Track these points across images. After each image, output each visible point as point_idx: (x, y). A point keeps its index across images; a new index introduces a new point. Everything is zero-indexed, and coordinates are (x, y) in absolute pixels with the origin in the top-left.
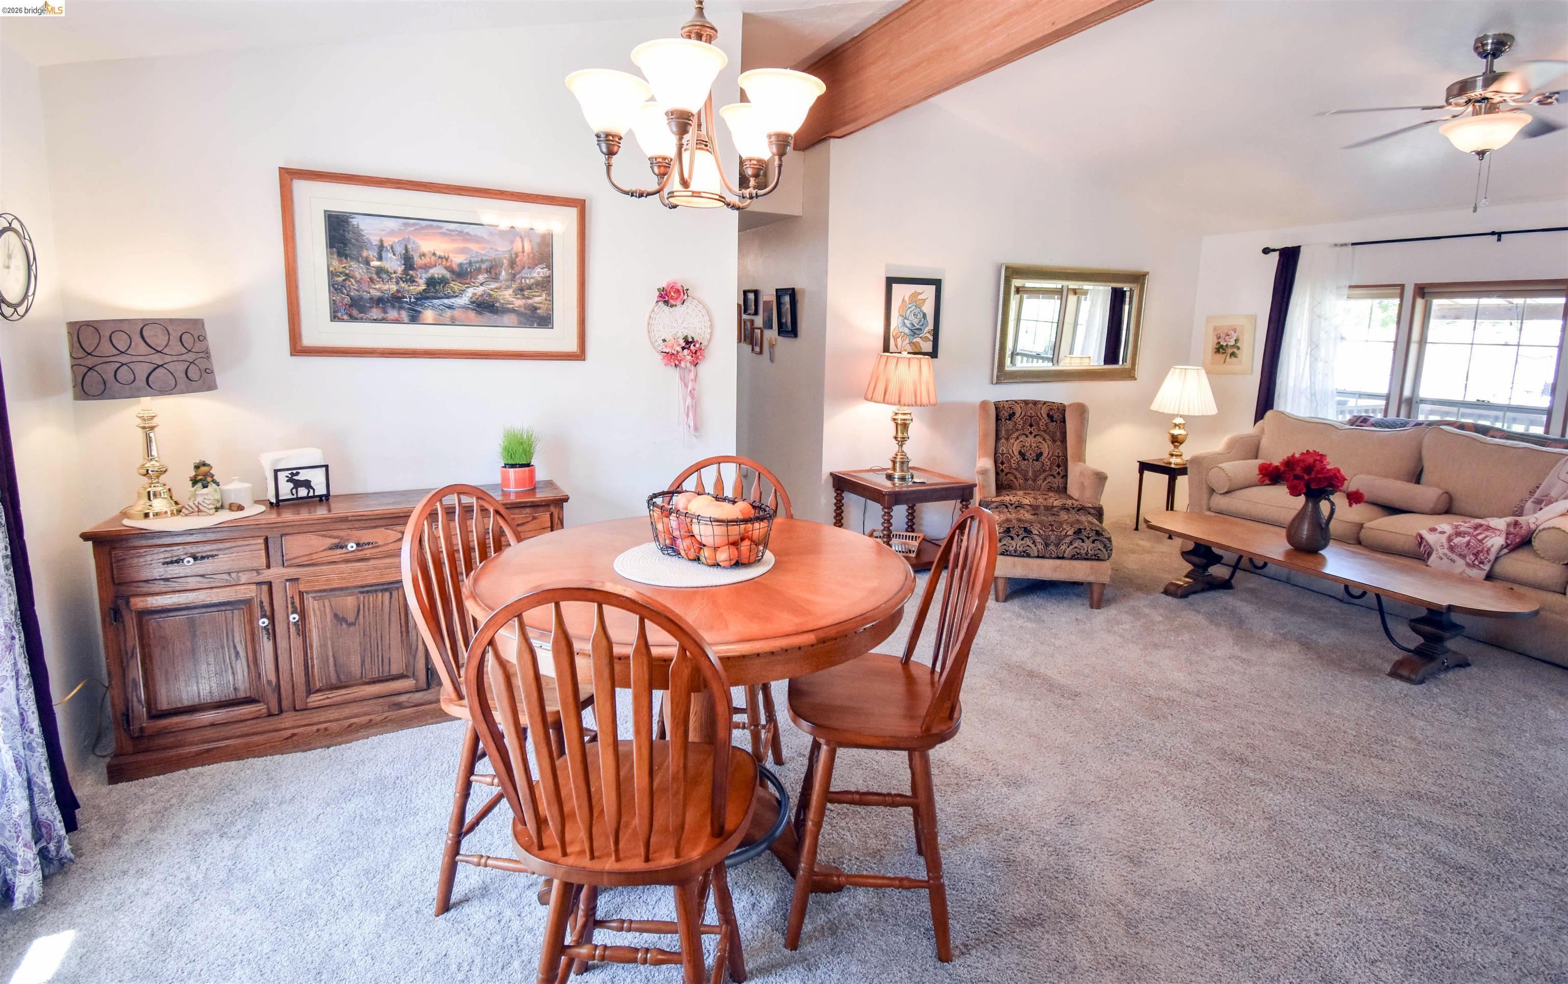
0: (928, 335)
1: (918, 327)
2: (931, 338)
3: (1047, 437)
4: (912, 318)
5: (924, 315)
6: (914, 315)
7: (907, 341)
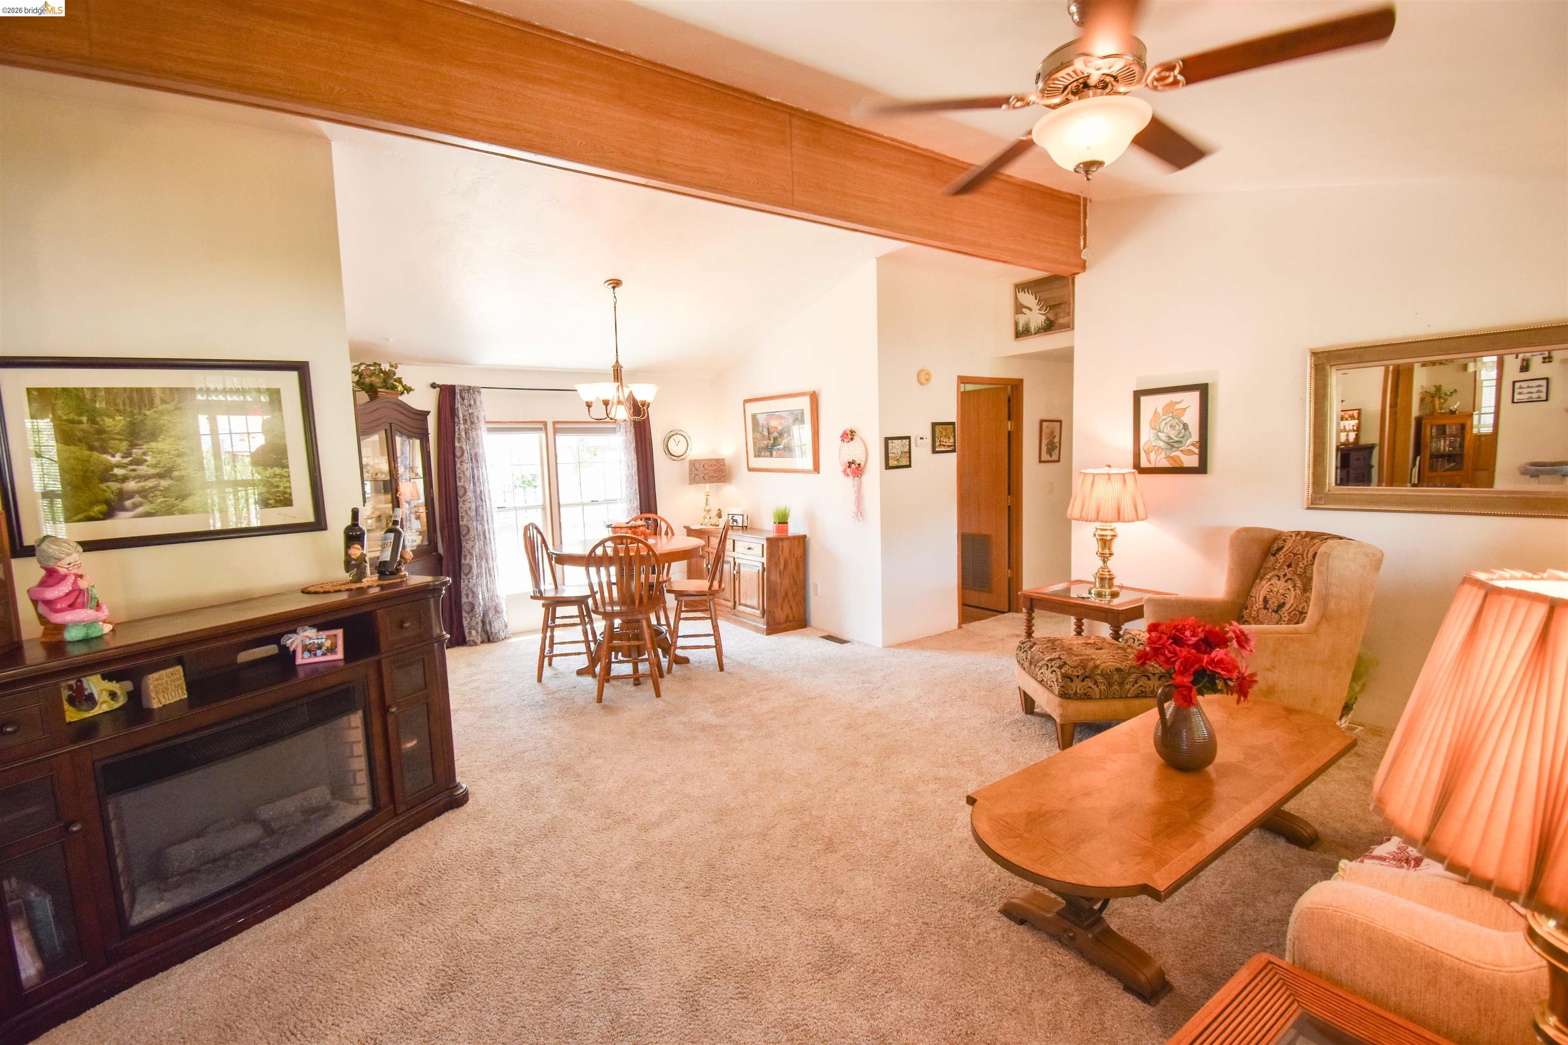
0: (1192, 448)
1: (1176, 439)
2: (1197, 451)
3: (1299, 584)
4: (1168, 429)
5: (1185, 426)
6: (1171, 426)
7: (1163, 455)
